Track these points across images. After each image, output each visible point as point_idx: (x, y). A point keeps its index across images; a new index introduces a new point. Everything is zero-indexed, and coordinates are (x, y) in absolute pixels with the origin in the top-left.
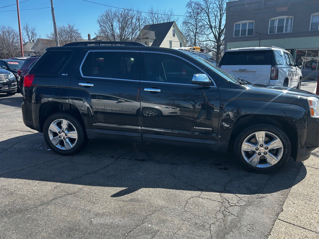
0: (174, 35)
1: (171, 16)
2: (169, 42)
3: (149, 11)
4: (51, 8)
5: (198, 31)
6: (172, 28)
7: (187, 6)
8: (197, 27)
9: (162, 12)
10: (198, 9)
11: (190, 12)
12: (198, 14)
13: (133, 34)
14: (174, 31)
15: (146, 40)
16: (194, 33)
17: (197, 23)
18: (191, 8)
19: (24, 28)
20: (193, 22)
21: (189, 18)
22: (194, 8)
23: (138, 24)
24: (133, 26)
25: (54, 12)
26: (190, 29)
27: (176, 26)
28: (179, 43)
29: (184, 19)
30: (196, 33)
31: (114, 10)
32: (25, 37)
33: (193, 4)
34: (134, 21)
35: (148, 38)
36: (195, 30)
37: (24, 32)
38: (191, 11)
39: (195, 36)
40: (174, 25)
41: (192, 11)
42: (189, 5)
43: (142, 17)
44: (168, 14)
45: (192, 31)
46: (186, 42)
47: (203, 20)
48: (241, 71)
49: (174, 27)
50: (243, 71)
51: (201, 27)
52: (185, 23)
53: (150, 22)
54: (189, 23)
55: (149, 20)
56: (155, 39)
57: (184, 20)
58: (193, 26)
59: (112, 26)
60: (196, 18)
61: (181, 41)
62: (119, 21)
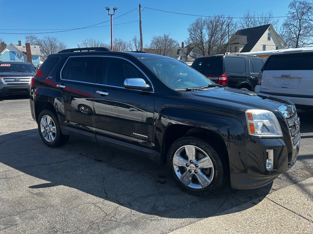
0: (269, 39)
1: (270, 19)
2: (262, 46)
3: (245, 15)
4: (139, 21)
5: (301, 32)
6: (267, 31)
7: (290, 6)
8: (301, 28)
9: (259, 16)
10: (304, 8)
11: (293, 13)
12: (303, 14)
13: (222, 40)
14: (269, 34)
15: (236, 45)
16: (296, 35)
17: (301, 24)
18: (294, 8)
19: (134, 40)
20: (296, 23)
21: (291, 19)
22: (298, 8)
23: (228, 29)
24: (223, 32)
25: (142, 24)
26: (291, 31)
27: (272, 29)
28: (275, 46)
29: (286, 20)
30: (299, 35)
31: (204, 18)
32: (133, 47)
33: (297, 4)
34: (224, 27)
35: (238, 43)
36: (298, 32)
37: (133, 43)
38: (294, 11)
39: (298, 39)
40: (270, 28)
41: (296, 11)
42: (292, 5)
43: (233, 23)
44: (266, 17)
45: (294, 33)
46: (284, 45)
47: (310, 20)
48: (283, 76)
49: (269, 30)
50: (287, 77)
51: (305, 28)
52: (286, 25)
53: (245, 27)
54: (291, 24)
55: (244, 25)
56: (247, 43)
57: (285, 22)
58: (295, 28)
59: (201, 33)
60: (300, 18)
61: (278, 44)
62: (208, 28)
